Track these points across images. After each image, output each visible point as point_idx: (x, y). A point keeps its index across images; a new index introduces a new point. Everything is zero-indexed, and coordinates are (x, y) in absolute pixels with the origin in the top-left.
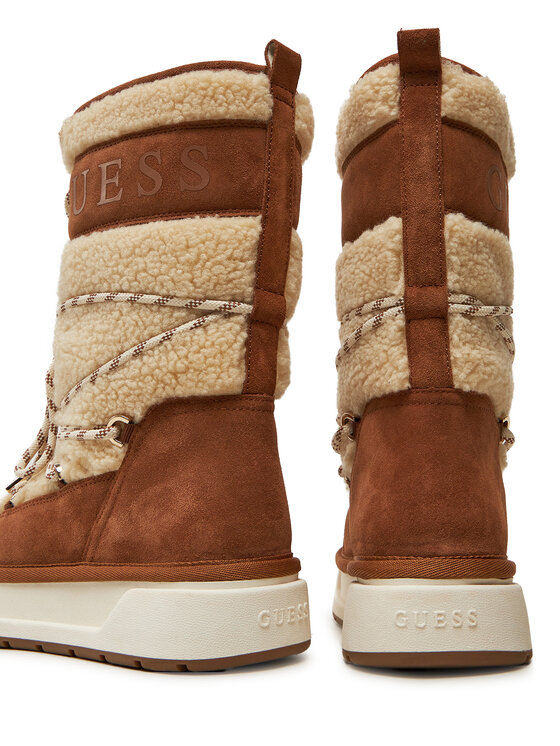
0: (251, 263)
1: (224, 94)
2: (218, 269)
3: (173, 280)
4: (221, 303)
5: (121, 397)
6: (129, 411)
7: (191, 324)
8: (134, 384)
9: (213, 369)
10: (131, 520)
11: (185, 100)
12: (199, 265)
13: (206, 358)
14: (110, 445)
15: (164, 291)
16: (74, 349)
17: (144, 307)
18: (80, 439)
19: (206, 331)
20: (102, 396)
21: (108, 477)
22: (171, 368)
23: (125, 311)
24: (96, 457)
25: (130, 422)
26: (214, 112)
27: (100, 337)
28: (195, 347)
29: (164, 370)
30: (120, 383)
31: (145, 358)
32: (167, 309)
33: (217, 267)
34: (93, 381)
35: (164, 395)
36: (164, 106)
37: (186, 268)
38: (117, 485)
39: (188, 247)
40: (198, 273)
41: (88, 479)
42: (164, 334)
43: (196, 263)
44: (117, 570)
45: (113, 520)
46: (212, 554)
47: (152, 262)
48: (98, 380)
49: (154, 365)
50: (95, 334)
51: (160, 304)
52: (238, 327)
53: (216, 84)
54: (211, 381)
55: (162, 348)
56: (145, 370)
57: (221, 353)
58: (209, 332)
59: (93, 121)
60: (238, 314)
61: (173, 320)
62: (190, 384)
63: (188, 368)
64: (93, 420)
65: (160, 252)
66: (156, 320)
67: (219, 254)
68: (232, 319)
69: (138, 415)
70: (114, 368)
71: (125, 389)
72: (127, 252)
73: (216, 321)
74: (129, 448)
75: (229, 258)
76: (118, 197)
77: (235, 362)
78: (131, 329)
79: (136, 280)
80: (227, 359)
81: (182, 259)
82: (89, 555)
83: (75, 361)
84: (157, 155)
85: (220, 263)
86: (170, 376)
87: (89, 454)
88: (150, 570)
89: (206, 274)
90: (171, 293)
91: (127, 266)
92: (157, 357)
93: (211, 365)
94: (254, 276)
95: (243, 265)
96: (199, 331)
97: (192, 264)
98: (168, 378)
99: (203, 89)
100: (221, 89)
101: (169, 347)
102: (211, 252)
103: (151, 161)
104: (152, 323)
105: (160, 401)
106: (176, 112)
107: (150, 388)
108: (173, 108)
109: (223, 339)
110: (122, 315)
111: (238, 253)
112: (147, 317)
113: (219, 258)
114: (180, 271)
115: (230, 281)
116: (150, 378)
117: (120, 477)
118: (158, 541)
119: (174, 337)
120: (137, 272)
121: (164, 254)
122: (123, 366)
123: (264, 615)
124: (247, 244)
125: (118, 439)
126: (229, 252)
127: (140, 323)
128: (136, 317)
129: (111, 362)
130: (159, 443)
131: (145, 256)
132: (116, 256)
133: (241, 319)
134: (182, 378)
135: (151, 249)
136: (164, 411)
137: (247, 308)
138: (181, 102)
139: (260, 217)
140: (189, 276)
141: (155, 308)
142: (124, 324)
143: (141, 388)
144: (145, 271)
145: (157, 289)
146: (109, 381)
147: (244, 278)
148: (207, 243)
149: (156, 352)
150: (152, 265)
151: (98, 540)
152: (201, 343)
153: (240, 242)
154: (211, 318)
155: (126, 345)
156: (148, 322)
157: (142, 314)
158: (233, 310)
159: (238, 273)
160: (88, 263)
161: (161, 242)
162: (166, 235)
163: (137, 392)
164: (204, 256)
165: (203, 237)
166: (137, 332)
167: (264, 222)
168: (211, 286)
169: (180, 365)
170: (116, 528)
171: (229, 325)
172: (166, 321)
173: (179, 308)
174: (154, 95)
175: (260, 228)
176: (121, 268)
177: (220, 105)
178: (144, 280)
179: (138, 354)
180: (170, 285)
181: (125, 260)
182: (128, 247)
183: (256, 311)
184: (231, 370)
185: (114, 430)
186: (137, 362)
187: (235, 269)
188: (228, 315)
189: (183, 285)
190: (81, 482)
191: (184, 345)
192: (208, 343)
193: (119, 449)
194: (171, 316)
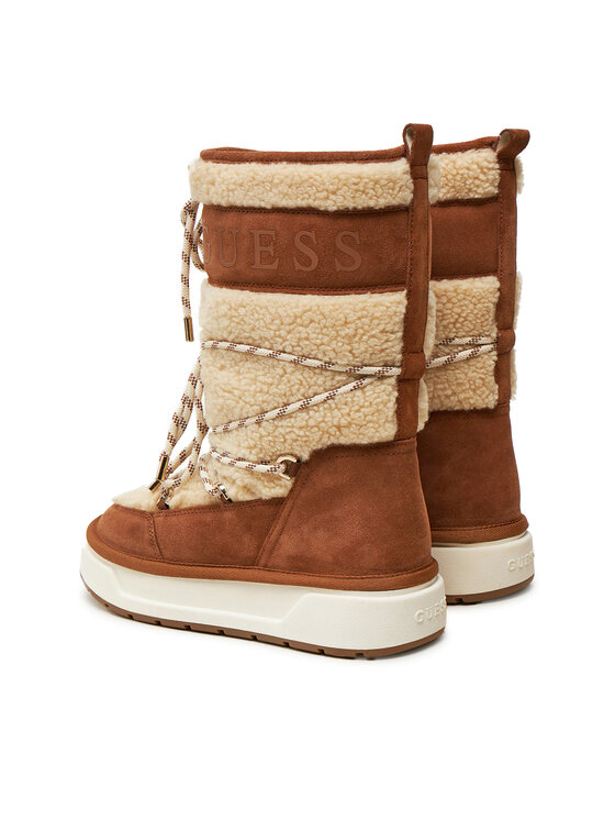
0: (400, 334)
1: (373, 189)
2: (373, 341)
3: (334, 350)
4: (376, 369)
5: (289, 442)
6: (297, 452)
7: (351, 386)
8: (302, 433)
9: (371, 425)
10: (302, 539)
11: (339, 193)
12: (357, 339)
13: (365, 416)
14: (279, 478)
15: (327, 359)
16: (236, 392)
17: (307, 369)
18: (249, 470)
19: (364, 393)
20: (270, 438)
21: (277, 502)
22: (335, 423)
23: (289, 370)
24: (265, 486)
25: (298, 461)
26: (365, 205)
27: (265, 388)
28: (357, 408)
29: (330, 424)
30: (288, 430)
31: (311, 413)
32: (329, 373)
33: (372, 340)
34: (258, 423)
35: (329, 443)
36: (318, 195)
37: (347, 342)
38: (286, 510)
39: (346, 323)
40: (356, 345)
41: (256, 501)
42: (327, 394)
43: (354, 336)
44: (292, 577)
45: (284, 538)
46: (377, 571)
47: (314, 333)
48: (264, 424)
49: (321, 419)
50: (258, 384)
51: (321, 368)
52: (390, 388)
53: (367, 180)
54: (371, 434)
55: (326, 406)
56: (312, 422)
57: (378, 411)
58: (367, 394)
59: (241, 185)
60: (389, 377)
61: (335, 382)
62: (352, 436)
63: (350, 424)
64: (261, 455)
65: (322, 325)
66: (320, 382)
67: (373, 329)
68: (385, 381)
69: (305, 457)
70: (281, 416)
71: (293, 436)
72: (288, 320)
73: (371, 383)
74: (296, 481)
75: (382, 332)
76: (275, 266)
77: (390, 419)
78: (297, 387)
79: (299, 346)
80: (383, 416)
81: (343, 333)
82: (262, 562)
83: (238, 402)
84: (312, 235)
85: (373, 336)
86: (335, 429)
87: (259, 483)
88: (323, 580)
89: (363, 347)
90: (333, 361)
91: (289, 332)
92: (322, 414)
93: (371, 422)
94: (402, 344)
95: (393, 336)
96: (359, 393)
97: (350, 338)
98: (334, 430)
99: (355, 184)
100: (371, 185)
101: (333, 406)
102: (366, 327)
103: (305, 240)
104: (316, 384)
105: (325, 447)
106: (329, 202)
107: (317, 438)
108: (327, 198)
109: (379, 400)
110: (286, 373)
111: (389, 328)
112: (311, 378)
113: (374, 332)
114: (340, 344)
115: (383, 350)
116: (316, 429)
117: (289, 504)
118: (330, 558)
119: (337, 397)
120: (299, 339)
121: (325, 327)
122: (290, 416)
123: (420, 614)
124: (397, 319)
125: (286, 472)
126: (381, 327)
127: (304, 383)
128: (300, 377)
129: (277, 411)
130: (324, 479)
131: (307, 326)
132: (278, 322)
133: (393, 381)
134: (345, 431)
135: (312, 321)
136: (328, 454)
137: (396, 371)
138: (334, 193)
139: (405, 291)
140: (349, 348)
141: (317, 371)
142: (289, 382)
143: (306, 436)
144: (307, 339)
145: (320, 356)
146: (277, 427)
147: (395, 348)
148: (363, 320)
149: (321, 409)
150: (315, 335)
151: (271, 552)
152: (361, 404)
153: (391, 317)
154: (367, 381)
155: (292, 399)
156: (312, 382)
157: (306, 375)
158: (386, 374)
159: (390, 344)
160: (246, 319)
161: (321, 317)
162: (326, 311)
163: (305, 439)
164: (361, 331)
165: (359, 314)
166: (302, 390)
167: (408, 296)
168: (368, 355)
169: (343, 422)
170: (288, 545)
171: (383, 387)
172: (328, 384)
173: (340, 373)
174: (306, 181)
175: (406, 302)
176: (283, 333)
177: (371, 198)
178: (307, 347)
179: (304, 408)
180: (332, 355)
181: (288, 328)
182: (288, 315)
183: (404, 373)
184: (387, 425)
185: (283, 467)
186: (304, 415)
187: (387, 341)
188: (381, 377)
189: (344, 355)
190: (248, 502)
191: (346, 404)
192: (367, 404)
193: (288, 482)
194: (333, 379)
